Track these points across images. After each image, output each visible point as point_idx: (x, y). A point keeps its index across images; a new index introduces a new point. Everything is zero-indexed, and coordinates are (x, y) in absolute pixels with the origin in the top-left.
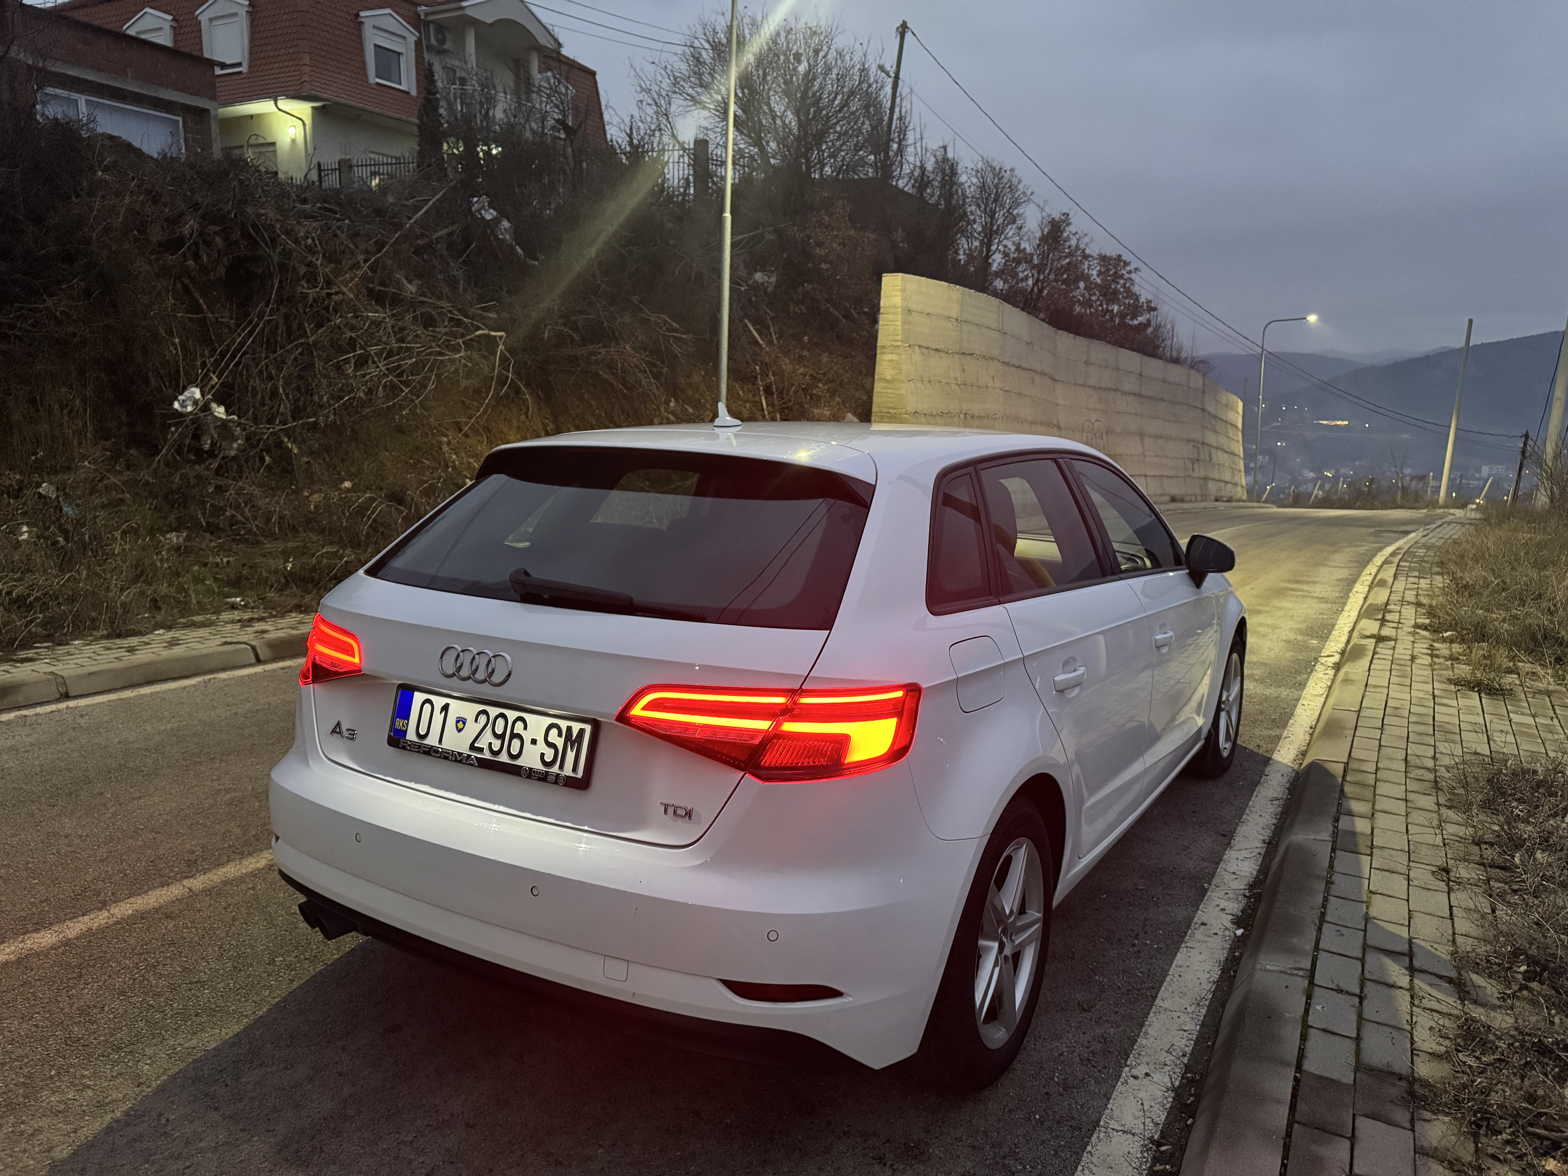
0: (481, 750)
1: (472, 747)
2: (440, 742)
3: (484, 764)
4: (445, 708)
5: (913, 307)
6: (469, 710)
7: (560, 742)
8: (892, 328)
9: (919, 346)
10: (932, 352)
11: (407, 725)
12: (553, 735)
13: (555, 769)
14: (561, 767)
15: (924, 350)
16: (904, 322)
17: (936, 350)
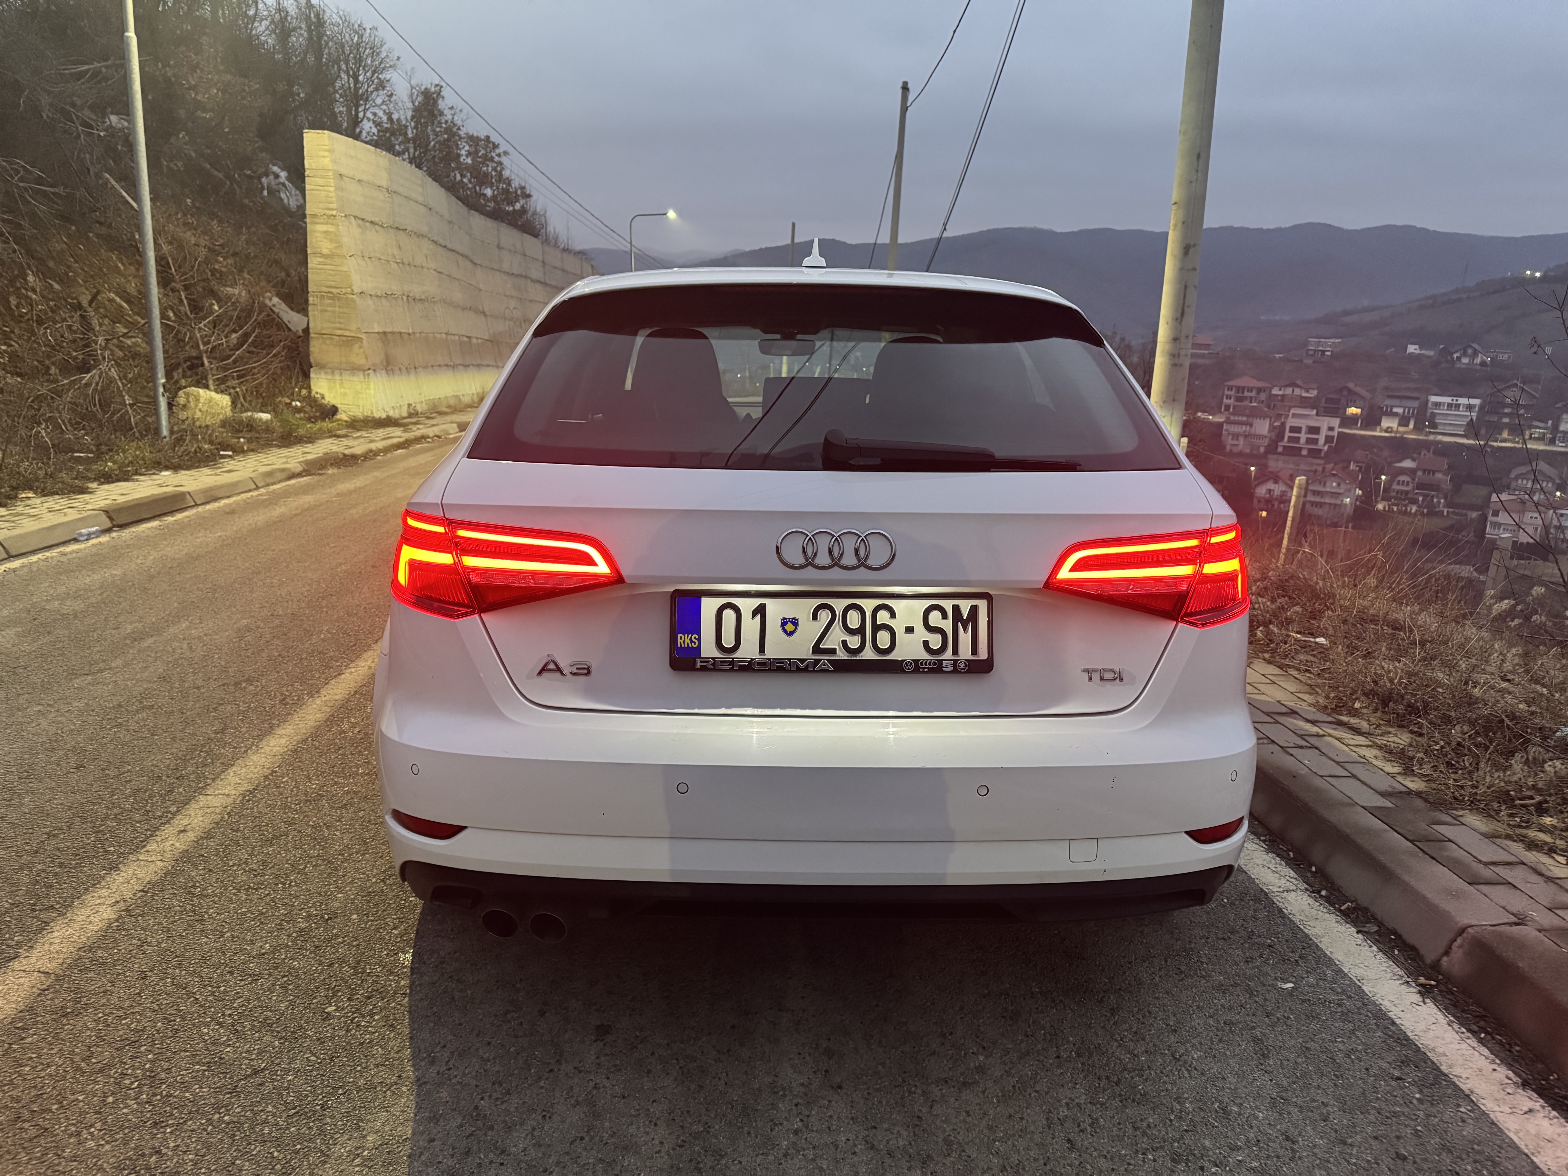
0: (833, 651)
1: (816, 649)
2: (762, 650)
3: (841, 667)
4: (760, 611)
5: (344, 171)
6: (802, 609)
7: (947, 626)
8: (323, 194)
9: (355, 217)
10: (367, 224)
11: (699, 640)
12: (935, 618)
13: (948, 654)
14: (956, 651)
15: (360, 222)
16: (338, 188)
17: (372, 222)
